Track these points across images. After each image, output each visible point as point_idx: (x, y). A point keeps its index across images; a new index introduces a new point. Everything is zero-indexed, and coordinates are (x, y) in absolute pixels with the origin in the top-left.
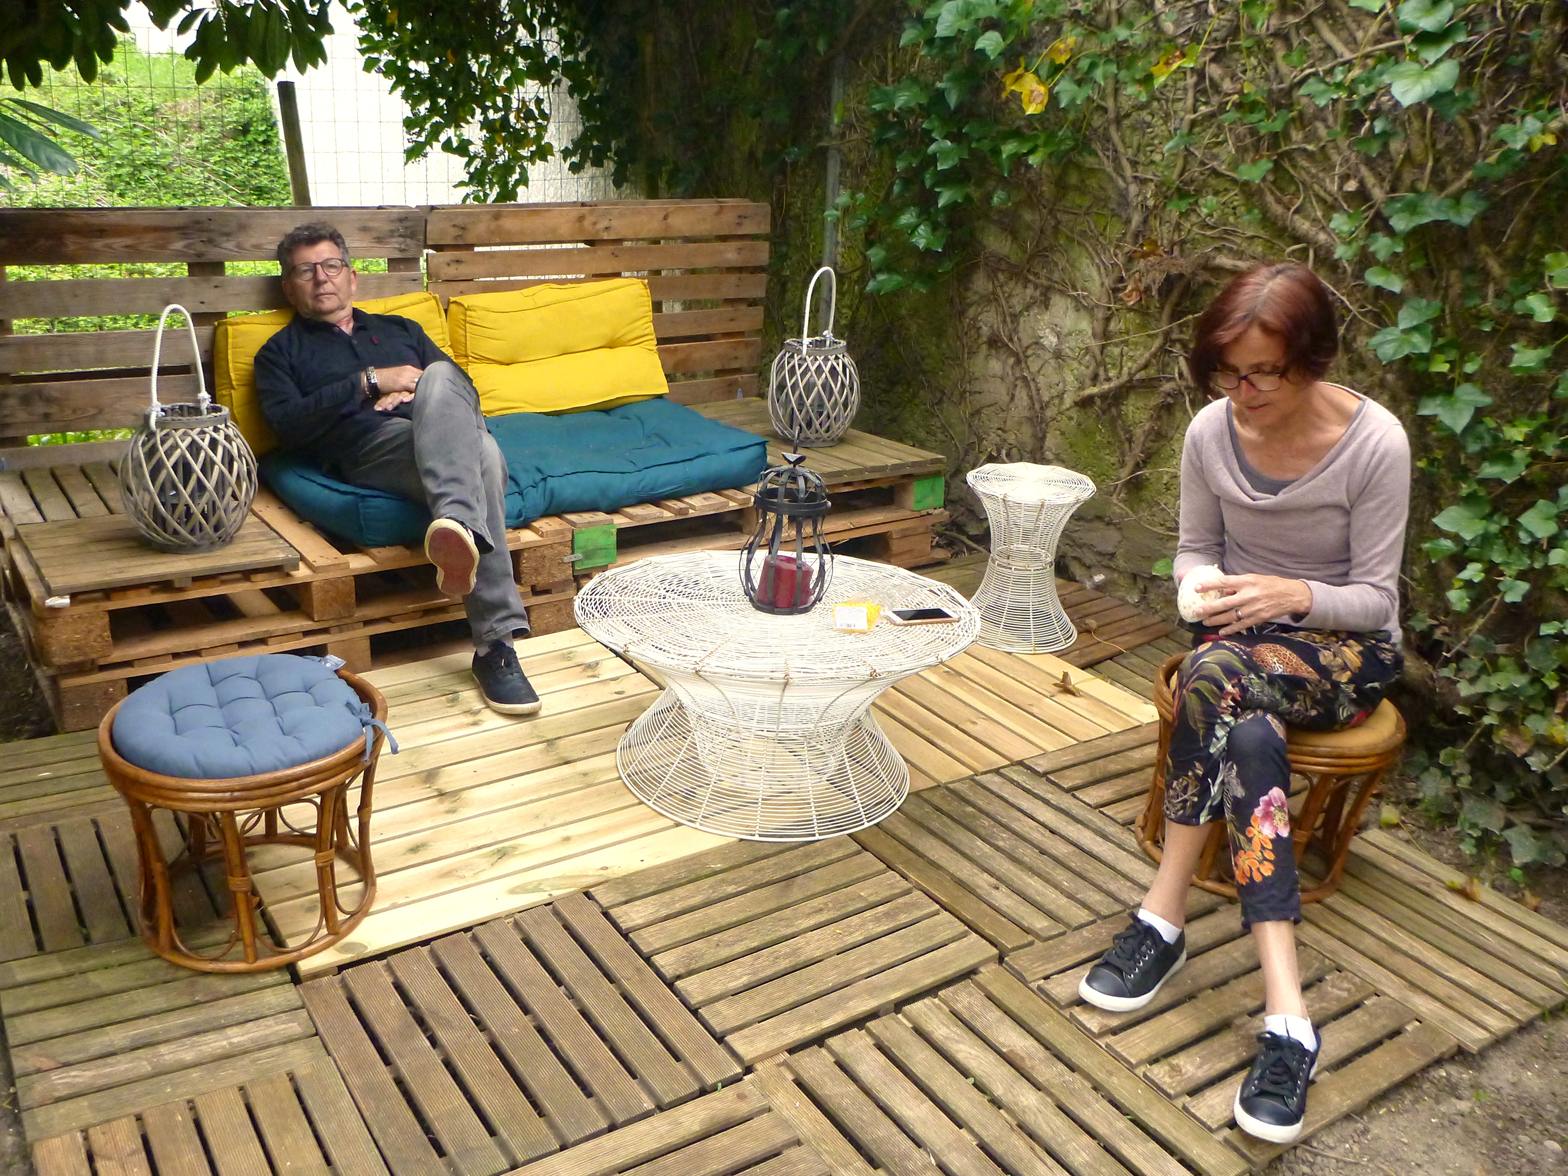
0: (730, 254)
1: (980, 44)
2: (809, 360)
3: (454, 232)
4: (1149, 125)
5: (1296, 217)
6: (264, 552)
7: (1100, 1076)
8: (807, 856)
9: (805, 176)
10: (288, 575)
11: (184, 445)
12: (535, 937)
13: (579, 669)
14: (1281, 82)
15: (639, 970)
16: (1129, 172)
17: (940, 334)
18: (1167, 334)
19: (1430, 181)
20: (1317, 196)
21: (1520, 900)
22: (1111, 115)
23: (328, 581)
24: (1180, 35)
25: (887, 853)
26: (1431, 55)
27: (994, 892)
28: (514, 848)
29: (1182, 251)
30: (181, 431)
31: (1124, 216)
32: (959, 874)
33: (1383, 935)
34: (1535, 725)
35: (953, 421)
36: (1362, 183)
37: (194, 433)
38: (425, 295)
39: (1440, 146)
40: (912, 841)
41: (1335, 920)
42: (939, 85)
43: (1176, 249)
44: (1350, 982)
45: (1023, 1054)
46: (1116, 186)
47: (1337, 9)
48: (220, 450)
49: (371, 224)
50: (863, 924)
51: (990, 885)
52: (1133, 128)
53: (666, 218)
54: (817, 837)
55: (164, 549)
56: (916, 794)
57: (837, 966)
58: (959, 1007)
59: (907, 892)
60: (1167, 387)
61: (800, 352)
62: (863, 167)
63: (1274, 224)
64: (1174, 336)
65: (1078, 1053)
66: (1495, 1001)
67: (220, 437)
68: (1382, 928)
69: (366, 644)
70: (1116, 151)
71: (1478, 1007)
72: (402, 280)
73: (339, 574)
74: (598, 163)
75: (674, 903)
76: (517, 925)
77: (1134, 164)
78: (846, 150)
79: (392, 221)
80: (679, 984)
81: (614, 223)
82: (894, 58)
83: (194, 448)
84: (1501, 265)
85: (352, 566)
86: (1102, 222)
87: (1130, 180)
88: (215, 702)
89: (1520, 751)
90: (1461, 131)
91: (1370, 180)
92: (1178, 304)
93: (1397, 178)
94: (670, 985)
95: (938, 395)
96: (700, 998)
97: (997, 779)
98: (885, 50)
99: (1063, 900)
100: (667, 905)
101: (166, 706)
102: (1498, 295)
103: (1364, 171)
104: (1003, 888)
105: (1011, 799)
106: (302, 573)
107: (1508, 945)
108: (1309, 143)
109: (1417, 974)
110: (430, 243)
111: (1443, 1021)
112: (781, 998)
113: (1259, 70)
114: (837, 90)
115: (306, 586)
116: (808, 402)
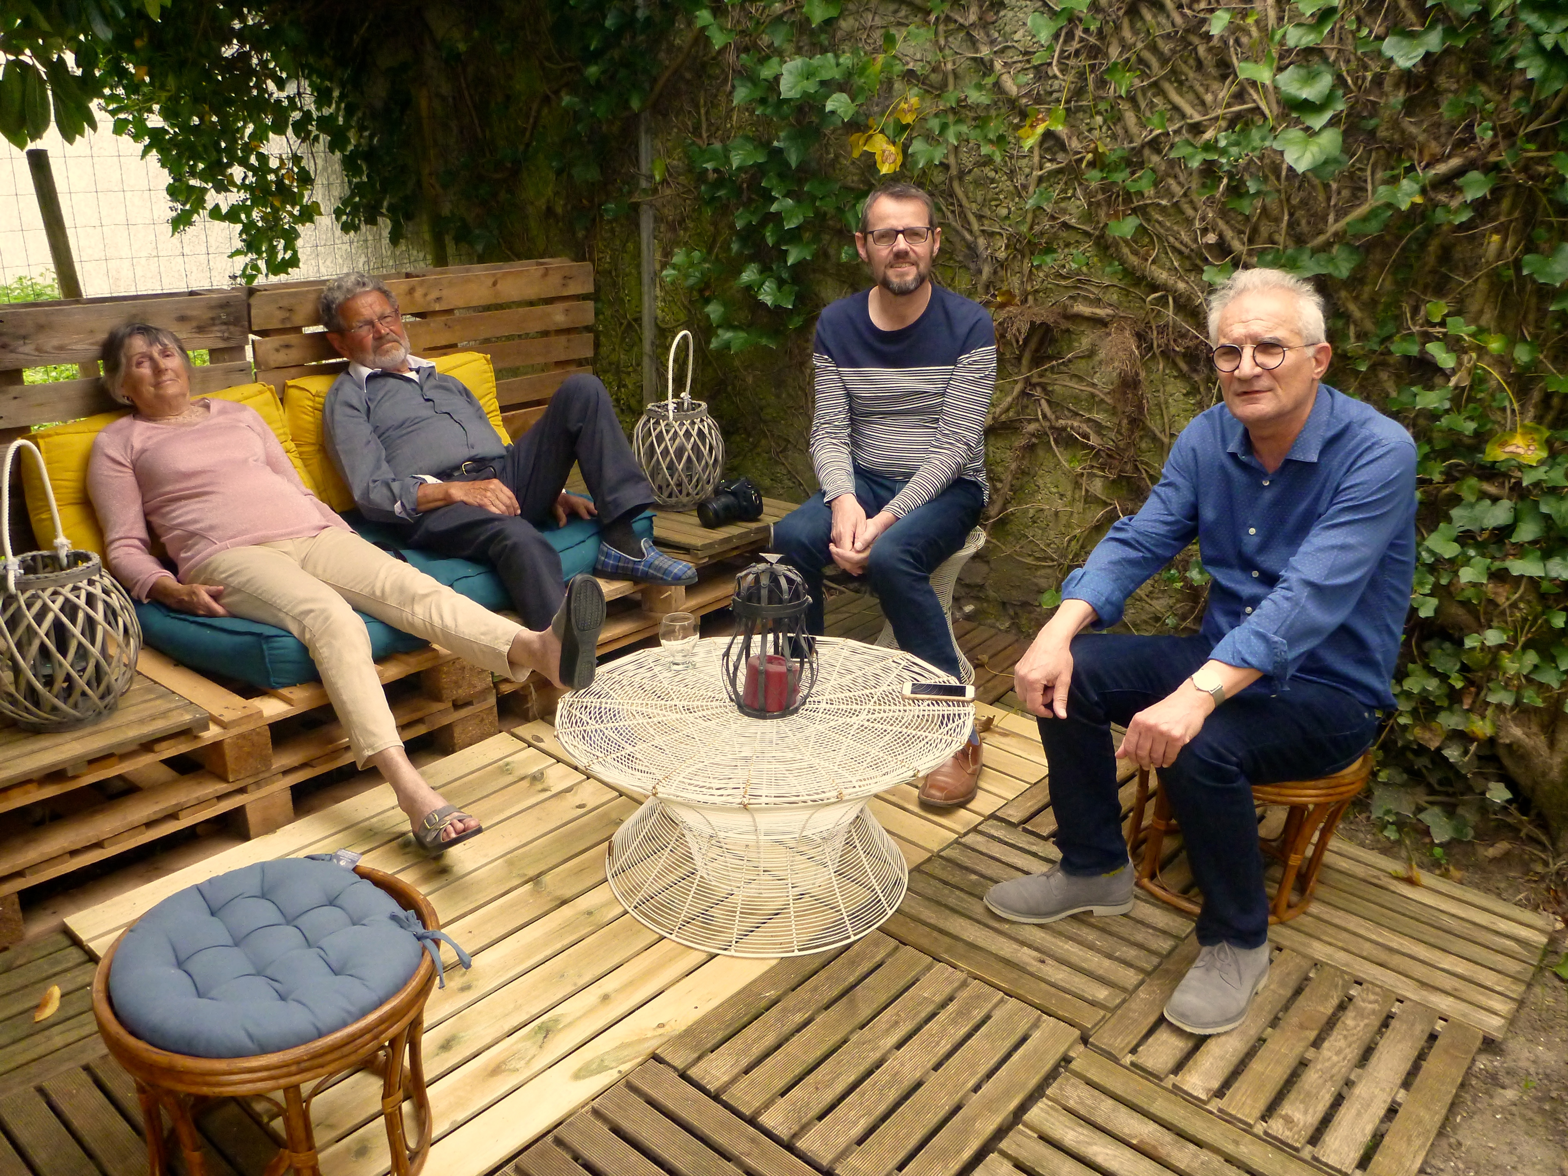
0: (558, 316)
1: (829, 106)
2: (676, 425)
3: (280, 314)
4: (993, 181)
5: (1153, 267)
6: (164, 714)
7: (1229, 1148)
8: (853, 963)
9: (612, 231)
10: (196, 737)
11: (56, 607)
12: (627, 1125)
13: (525, 784)
14: (1131, 142)
15: (753, 1140)
16: (976, 226)
17: (780, 384)
18: (1027, 380)
19: (1287, 233)
20: (1175, 249)
21: (1445, 875)
22: (954, 171)
23: (242, 736)
24: (1024, 96)
25: (925, 942)
26: (1317, 122)
27: (1042, 966)
28: (556, 1021)
29: (1036, 300)
30: (50, 590)
31: (972, 266)
32: (1001, 953)
33: (1374, 937)
34: (1449, 721)
35: (800, 467)
36: (1221, 236)
37: (66, 591)
38: (258, 387)
39: (1295, 201)
40: (941, 924)
41: (1331, 930)
42: (776, 144)
43: (1030, 298)
44: (1374, 993)
45: (1153, 1142)
46: (963, 239)
47: (1182, 73)
48: (100, 606)
49: (189, 313)
50: (943, 1030)
51: (1034, 958)
52: (977, 183)
53: (495, 284)
54: (853, 939)
55: (36, 731)
56: (916, 870)
57: (943, 1085)
58: (1071, 1104)
59: (964, 984)
60: (1032, 427)
61: (665, 418)
62: (682, 221)
63: (1133, 274)
64: (1035, 380)
65: (1197, 1126)
66: (1489, 984)
67: (97, 591)
68: (1367, 929)
69: (288, 795)
70: (961, 206)
71: (1482, 994)
72: (229, 371)
73: (251, 726)
74: (371, 221)
75: (749, 1047)
76: (596, 1113)
77: (980, 217)
78: (658, 204)
79: (212, 308)
80: (800, 1144)
81: (445, 293)
82: (707, 113)
83: (70, 609)
84: (1360, 309)
85: (266, 713)
86: (949, 273)
87: (978, 233)
88: (230, 942)
89: (1433, 745)
90: (1313, 187)
91: (1229, 234)
92: (1037, 350)
93: (1255, 231)
94: (790, 1147)
95: (783, 444)
96: (830, 1157)
97: (979, 838)
98: (697, 107)
99: (1107, 963)
100: (745, 1052)
101: (174, 960)
102: (1358, 337)
103: (1221, 224)
104: (1049, 961)
105: (1003, 858)
106: (213, 733)
107: (1468, 925)
108: (1162, 198)
109: (1420, 971)
110: (255, 328)
111: (1464, 1015)
112: (908, 1136)
113: (1104, 129)
114: (645, 144)
115: (217, 746)
116: (680, 467)
